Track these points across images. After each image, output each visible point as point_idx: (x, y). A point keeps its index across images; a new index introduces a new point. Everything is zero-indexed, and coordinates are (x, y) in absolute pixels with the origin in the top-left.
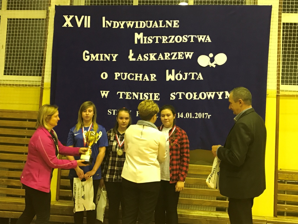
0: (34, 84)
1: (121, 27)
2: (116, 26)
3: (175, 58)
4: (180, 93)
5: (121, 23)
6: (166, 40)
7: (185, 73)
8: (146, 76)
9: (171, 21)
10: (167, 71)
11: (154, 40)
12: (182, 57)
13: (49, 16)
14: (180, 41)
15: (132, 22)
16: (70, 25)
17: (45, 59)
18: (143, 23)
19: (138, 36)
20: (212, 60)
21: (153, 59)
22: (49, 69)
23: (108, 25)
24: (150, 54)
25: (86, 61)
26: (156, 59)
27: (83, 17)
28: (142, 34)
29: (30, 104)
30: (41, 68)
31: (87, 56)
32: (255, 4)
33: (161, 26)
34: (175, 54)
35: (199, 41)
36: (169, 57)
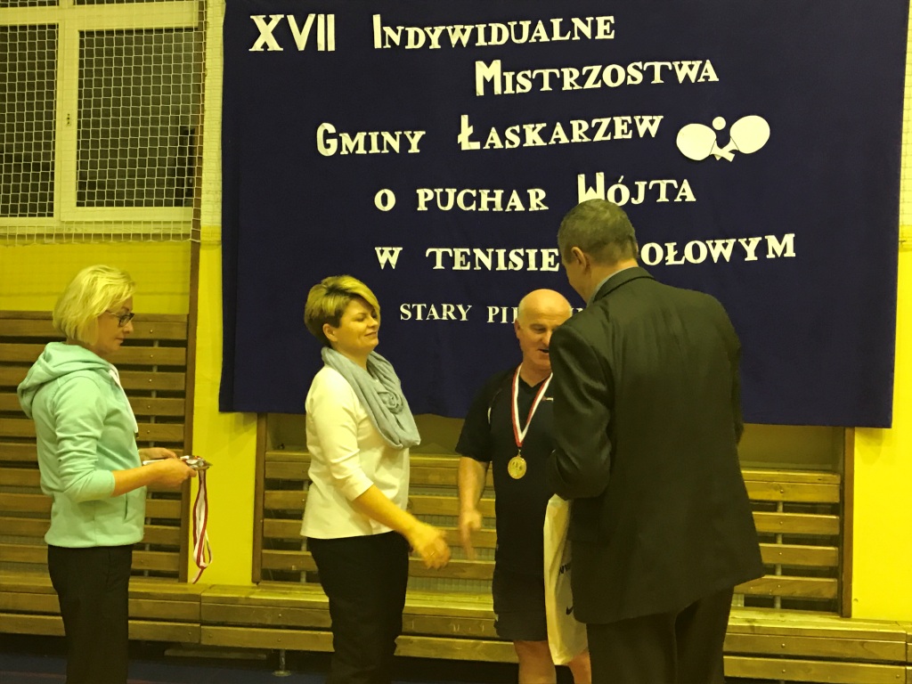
0: (171, 233)
1: (430, 44)
2: (416, 42)
3: (605, 135)
5: (433, 31)
6: (575, 81)
7: (636, 183)
8: (515, 195)
9: (589, 19)
10: (581, 179)
11: (538, 82)
12: (626, 132)
13: (208, 20)
14: (620, 80)
15: (466, 27)
16: (274, 46)
17: (201, 153)
18: (500, 31)
19: (486, 72)
20: (723, 138)
21: (534, 142)
22: (213, 185)
23: (391, 41)
24: (525, 127)
25: (326, 155)
26: (544, 142)
27: (311, 18)
28: (497, 64)
29: (161, 294)
30: (191, 181)
31: (328, 141)
33: (557, 37)
34: (606, 122)
35: (681, 79)
36: (584, 133)
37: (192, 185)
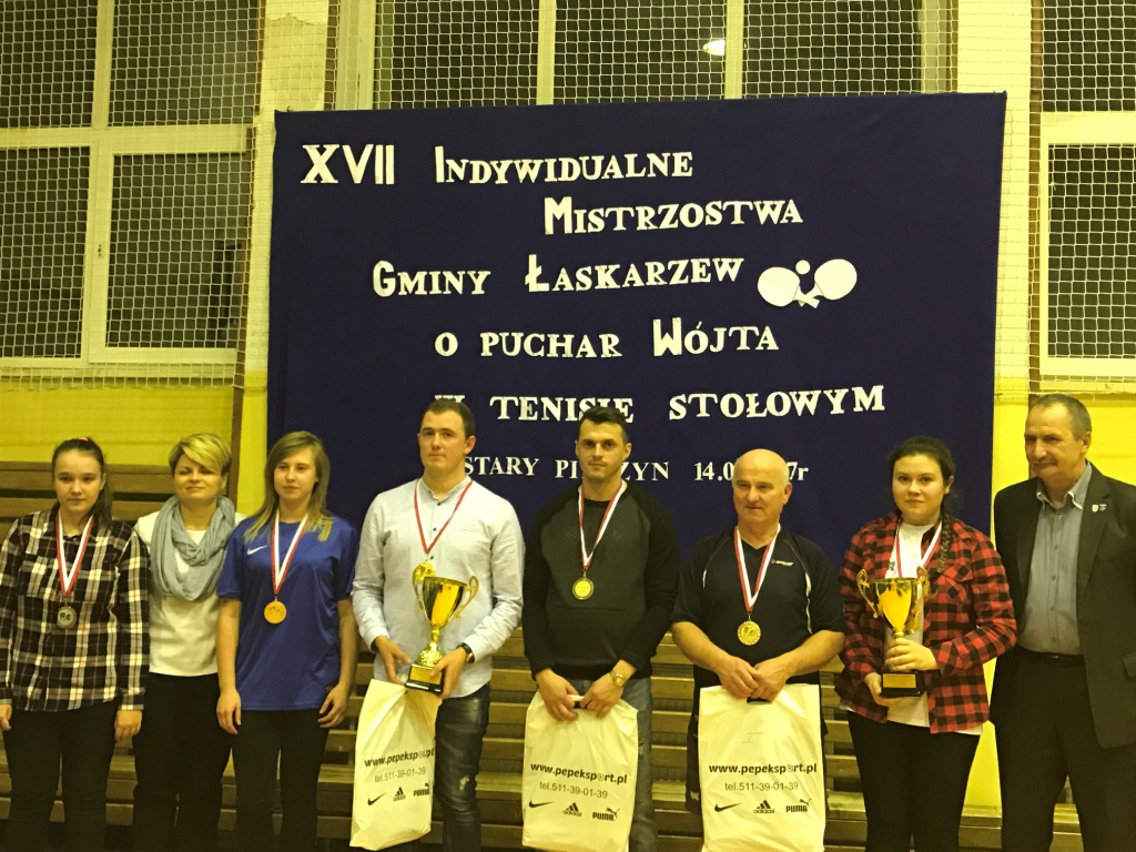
0: (212, 376)
1: (496, 179)
2: (481, 176)
3: (683, 278)
4: (703, 398)
5: (499, 165)
7: (715, 330)
8: (586, 341)
9: (666, 155)
10: (657, 324)
11: (611, 220)
12: (704, 275)
13: (257, 148)
14: (698, 221)
15: (535, 161)
16: (328, 178)
17: (246, 292)
18: (571, 166)
19: (556, 210)
20: (807, 283)
21: (607, 284)
22: (259, 327)
23: (454, 175)
24: (597, 268)
25: (383, 295)
26: (618, 284)
27: (368, 149)
28: (567, 201)
30: (235, 322)
31: (386, 281)
32: (948, 88)
33: (631, 173)
34: (683, 264)
35: (762, 220)
36: (660, 275)
37: (236, 326)
